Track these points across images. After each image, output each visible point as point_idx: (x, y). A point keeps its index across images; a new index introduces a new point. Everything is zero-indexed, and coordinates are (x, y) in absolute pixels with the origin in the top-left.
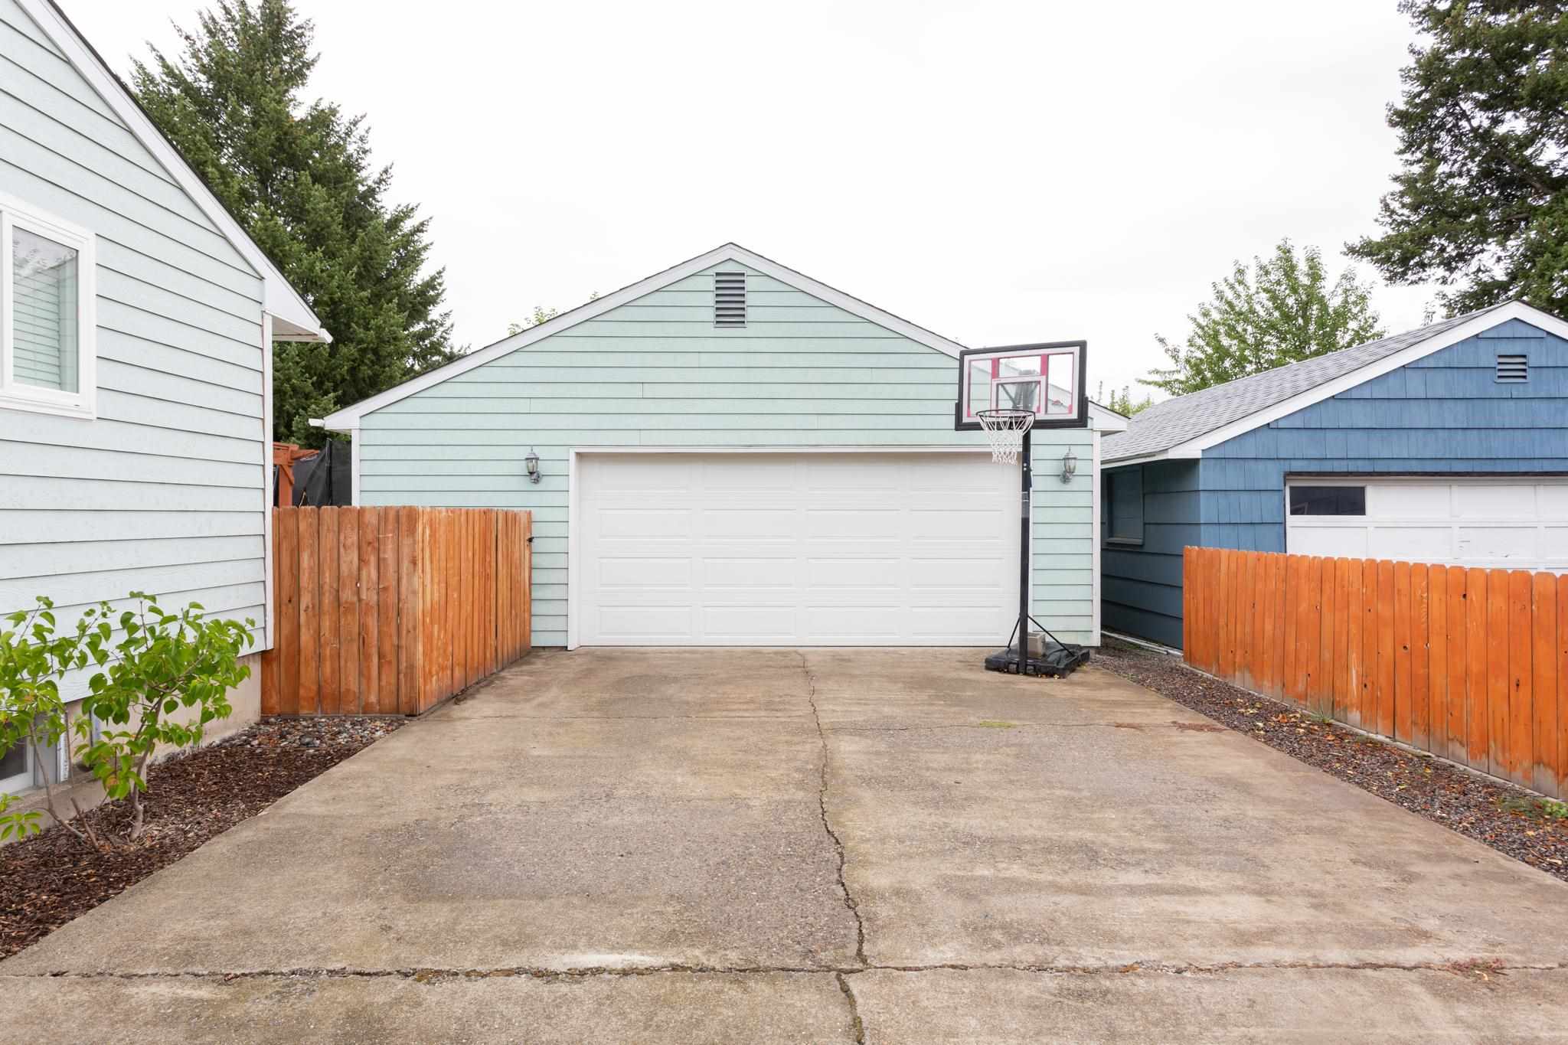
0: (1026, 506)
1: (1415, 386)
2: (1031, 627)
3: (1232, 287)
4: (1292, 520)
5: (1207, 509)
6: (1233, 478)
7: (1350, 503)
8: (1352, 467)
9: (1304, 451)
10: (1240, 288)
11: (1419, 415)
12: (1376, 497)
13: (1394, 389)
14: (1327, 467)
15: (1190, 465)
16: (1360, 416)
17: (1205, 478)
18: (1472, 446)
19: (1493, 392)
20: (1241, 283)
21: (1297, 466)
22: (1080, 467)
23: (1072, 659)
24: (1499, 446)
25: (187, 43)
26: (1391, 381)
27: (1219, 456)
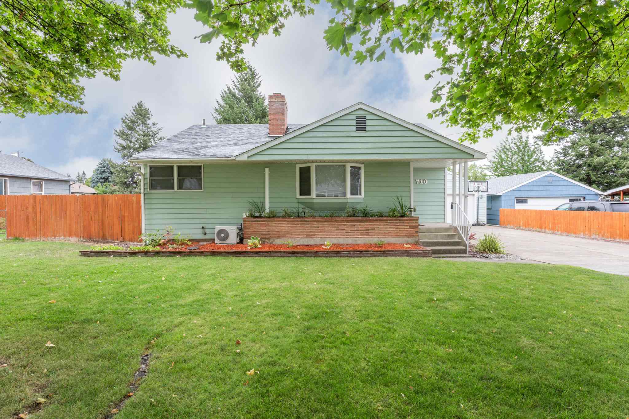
0: (478, 203)
1: (535, 184)
2: (479, 220)
3: (505, 142)
4: (516, 204)
5: (503, 203)
6: (507, 198)
7: (525, 202)
8: (525, 196)
9: (518, 194)
10: (507, 142)
11: (535, 188)
12: (529, 201)
13: (532, 184)
14: (521, 196)
15: (500, 196)
16: (527, 188)
17: (502, 198)
18: (544, 193)
19: (547, 184)
20: (507, 141)
21: (517, 196)
22: (484, 196)
23: (485, 225)
24: (548, 193)
25: (233, 83)
26: (531, 183)
27: (505, 195)
